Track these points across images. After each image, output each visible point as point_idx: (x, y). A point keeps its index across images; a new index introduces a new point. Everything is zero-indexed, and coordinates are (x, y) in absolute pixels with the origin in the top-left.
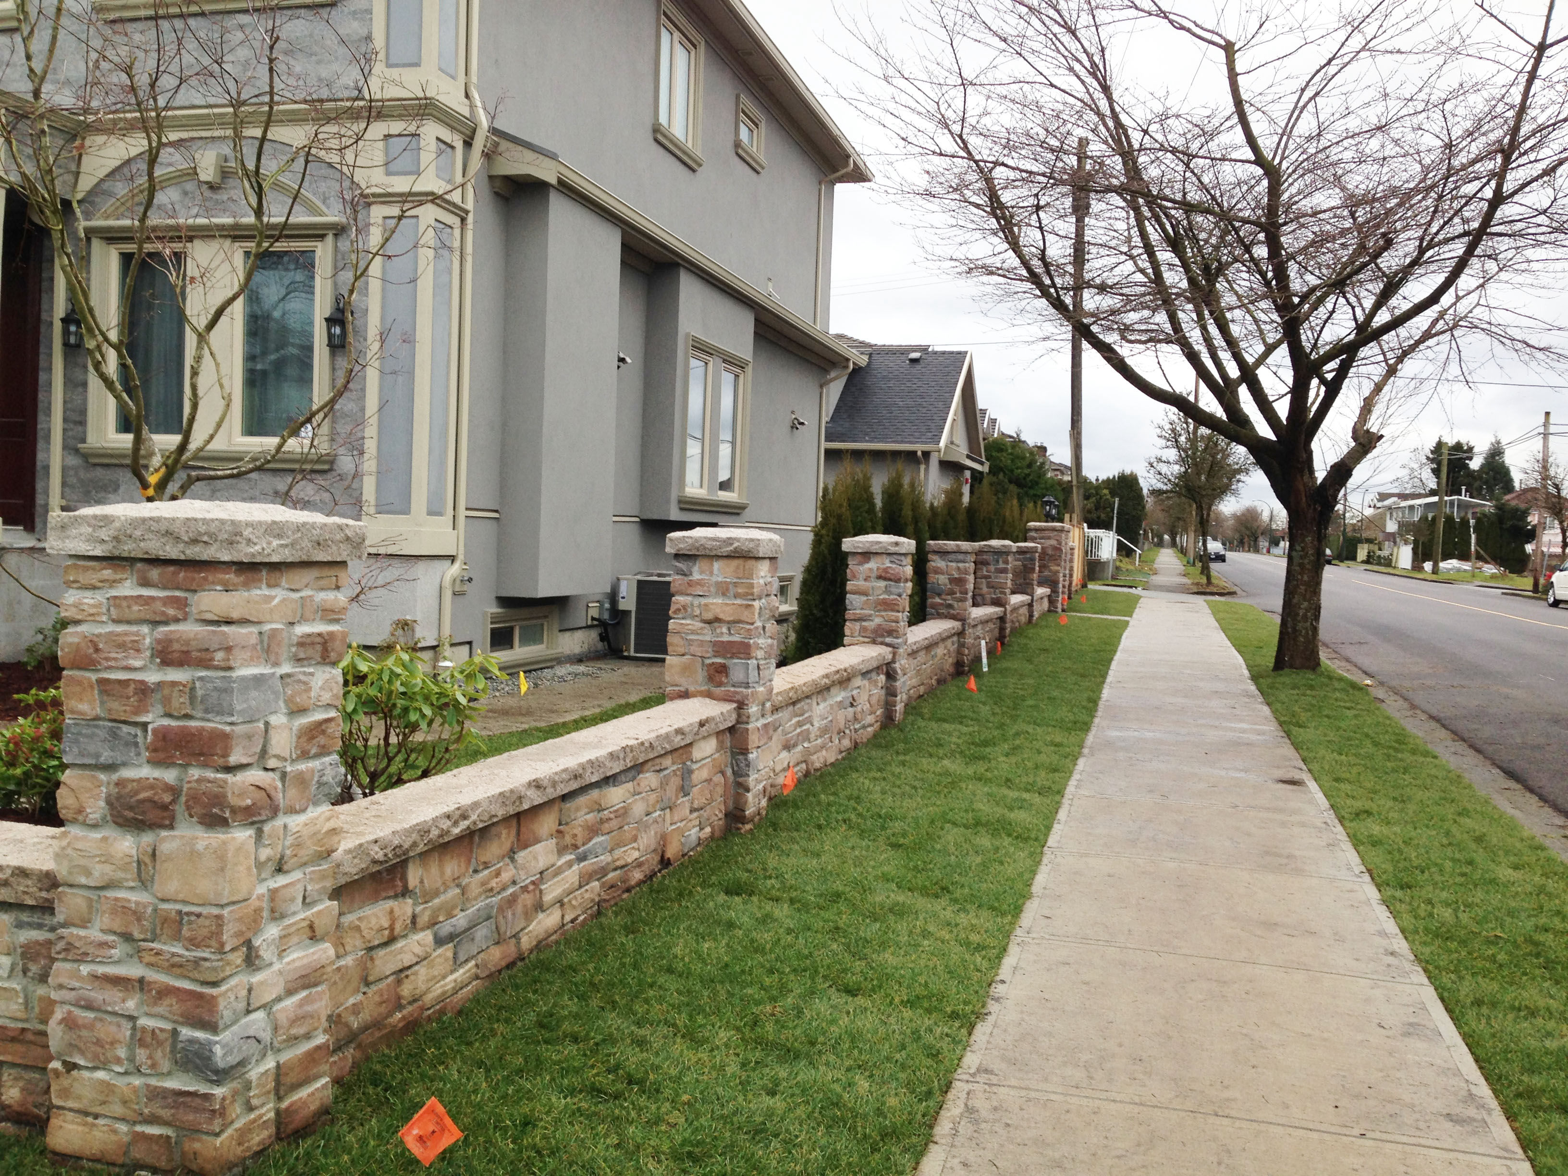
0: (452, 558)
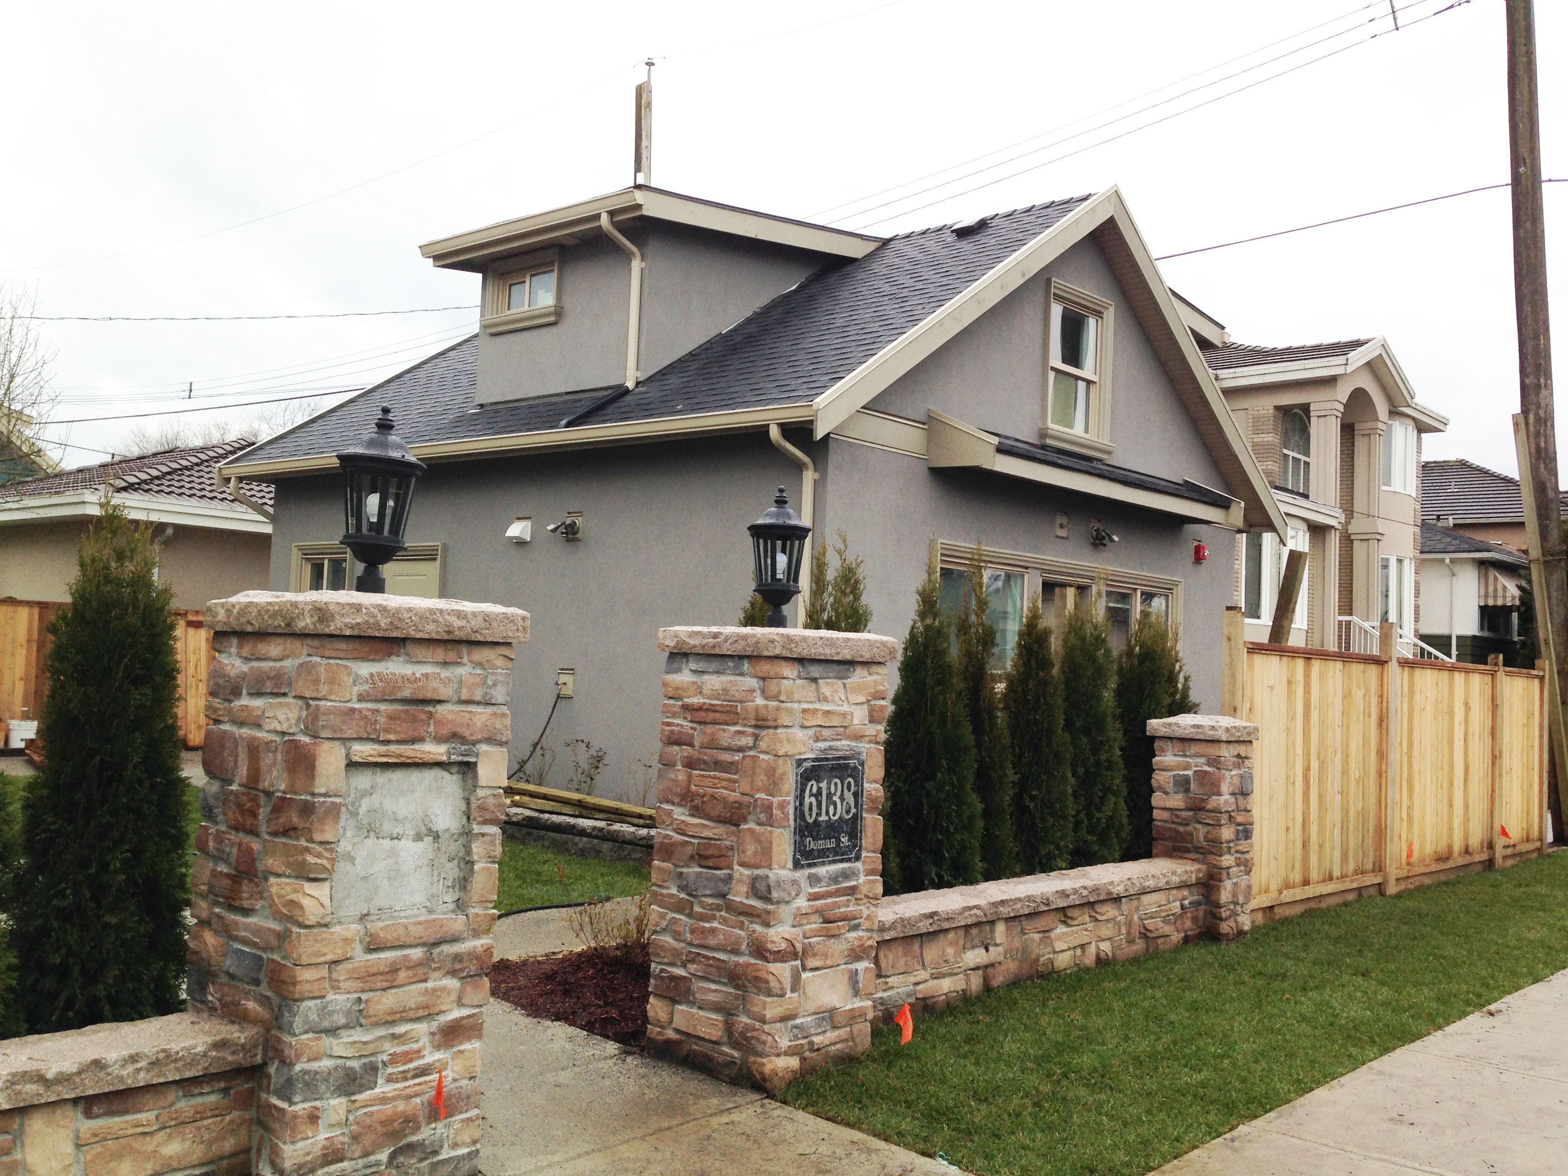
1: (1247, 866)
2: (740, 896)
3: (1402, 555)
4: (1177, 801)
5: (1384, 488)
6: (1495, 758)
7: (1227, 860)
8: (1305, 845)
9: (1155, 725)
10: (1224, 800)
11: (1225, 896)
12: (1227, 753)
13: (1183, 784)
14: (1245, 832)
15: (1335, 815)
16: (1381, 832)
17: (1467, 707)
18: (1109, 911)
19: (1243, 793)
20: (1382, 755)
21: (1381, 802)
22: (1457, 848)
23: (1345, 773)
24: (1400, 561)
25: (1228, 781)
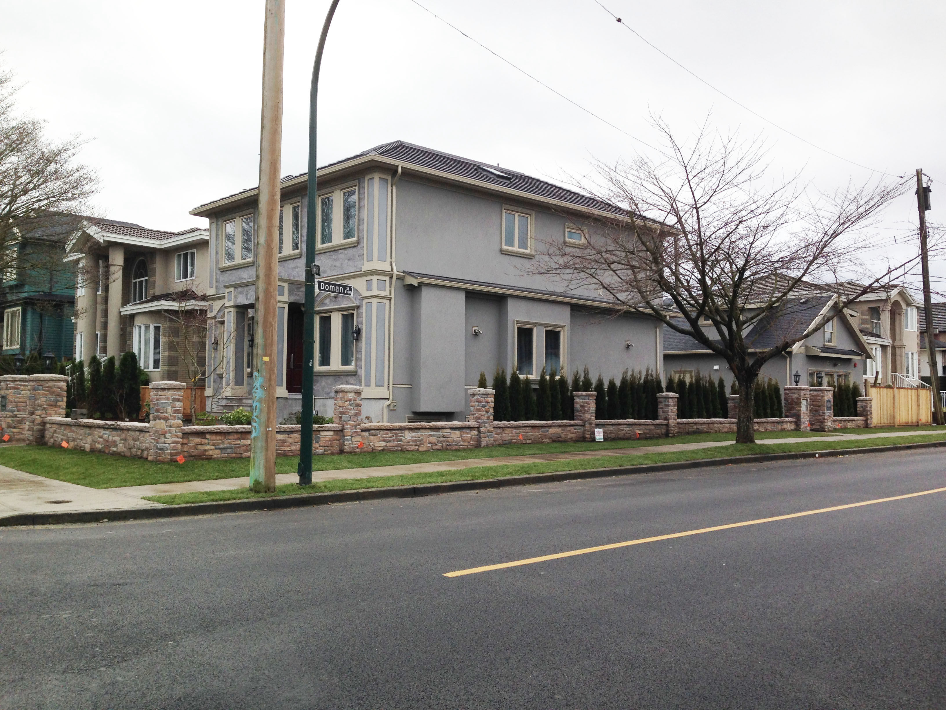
0: (388, 399)
1: (872, 418)
2: (821, 414)
3: (913, 352)
4: (861, 409)
5: (906, 330)
6: (918, 406)
7: (869, 417)
8: (881, 417)
9: (857, 398)
10: (868, 408)
11: (869, 422)
12: (868, 402)
13: (862, 407)
14: (871, 413)
15: (885, 413)
16: (894, 417)
17: (911, 396)
18: (854, 422)
19: (871, 408)
20: (894, 404)
21: (894, 412)
22: (910, 422)
23: (887, 406)
24: (912, 353)
25: (869, 406)
